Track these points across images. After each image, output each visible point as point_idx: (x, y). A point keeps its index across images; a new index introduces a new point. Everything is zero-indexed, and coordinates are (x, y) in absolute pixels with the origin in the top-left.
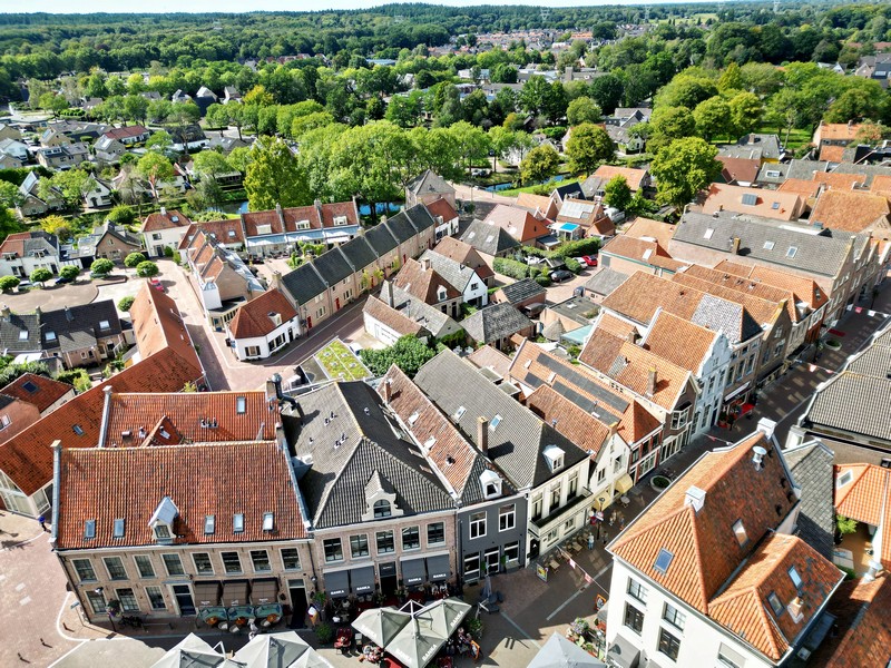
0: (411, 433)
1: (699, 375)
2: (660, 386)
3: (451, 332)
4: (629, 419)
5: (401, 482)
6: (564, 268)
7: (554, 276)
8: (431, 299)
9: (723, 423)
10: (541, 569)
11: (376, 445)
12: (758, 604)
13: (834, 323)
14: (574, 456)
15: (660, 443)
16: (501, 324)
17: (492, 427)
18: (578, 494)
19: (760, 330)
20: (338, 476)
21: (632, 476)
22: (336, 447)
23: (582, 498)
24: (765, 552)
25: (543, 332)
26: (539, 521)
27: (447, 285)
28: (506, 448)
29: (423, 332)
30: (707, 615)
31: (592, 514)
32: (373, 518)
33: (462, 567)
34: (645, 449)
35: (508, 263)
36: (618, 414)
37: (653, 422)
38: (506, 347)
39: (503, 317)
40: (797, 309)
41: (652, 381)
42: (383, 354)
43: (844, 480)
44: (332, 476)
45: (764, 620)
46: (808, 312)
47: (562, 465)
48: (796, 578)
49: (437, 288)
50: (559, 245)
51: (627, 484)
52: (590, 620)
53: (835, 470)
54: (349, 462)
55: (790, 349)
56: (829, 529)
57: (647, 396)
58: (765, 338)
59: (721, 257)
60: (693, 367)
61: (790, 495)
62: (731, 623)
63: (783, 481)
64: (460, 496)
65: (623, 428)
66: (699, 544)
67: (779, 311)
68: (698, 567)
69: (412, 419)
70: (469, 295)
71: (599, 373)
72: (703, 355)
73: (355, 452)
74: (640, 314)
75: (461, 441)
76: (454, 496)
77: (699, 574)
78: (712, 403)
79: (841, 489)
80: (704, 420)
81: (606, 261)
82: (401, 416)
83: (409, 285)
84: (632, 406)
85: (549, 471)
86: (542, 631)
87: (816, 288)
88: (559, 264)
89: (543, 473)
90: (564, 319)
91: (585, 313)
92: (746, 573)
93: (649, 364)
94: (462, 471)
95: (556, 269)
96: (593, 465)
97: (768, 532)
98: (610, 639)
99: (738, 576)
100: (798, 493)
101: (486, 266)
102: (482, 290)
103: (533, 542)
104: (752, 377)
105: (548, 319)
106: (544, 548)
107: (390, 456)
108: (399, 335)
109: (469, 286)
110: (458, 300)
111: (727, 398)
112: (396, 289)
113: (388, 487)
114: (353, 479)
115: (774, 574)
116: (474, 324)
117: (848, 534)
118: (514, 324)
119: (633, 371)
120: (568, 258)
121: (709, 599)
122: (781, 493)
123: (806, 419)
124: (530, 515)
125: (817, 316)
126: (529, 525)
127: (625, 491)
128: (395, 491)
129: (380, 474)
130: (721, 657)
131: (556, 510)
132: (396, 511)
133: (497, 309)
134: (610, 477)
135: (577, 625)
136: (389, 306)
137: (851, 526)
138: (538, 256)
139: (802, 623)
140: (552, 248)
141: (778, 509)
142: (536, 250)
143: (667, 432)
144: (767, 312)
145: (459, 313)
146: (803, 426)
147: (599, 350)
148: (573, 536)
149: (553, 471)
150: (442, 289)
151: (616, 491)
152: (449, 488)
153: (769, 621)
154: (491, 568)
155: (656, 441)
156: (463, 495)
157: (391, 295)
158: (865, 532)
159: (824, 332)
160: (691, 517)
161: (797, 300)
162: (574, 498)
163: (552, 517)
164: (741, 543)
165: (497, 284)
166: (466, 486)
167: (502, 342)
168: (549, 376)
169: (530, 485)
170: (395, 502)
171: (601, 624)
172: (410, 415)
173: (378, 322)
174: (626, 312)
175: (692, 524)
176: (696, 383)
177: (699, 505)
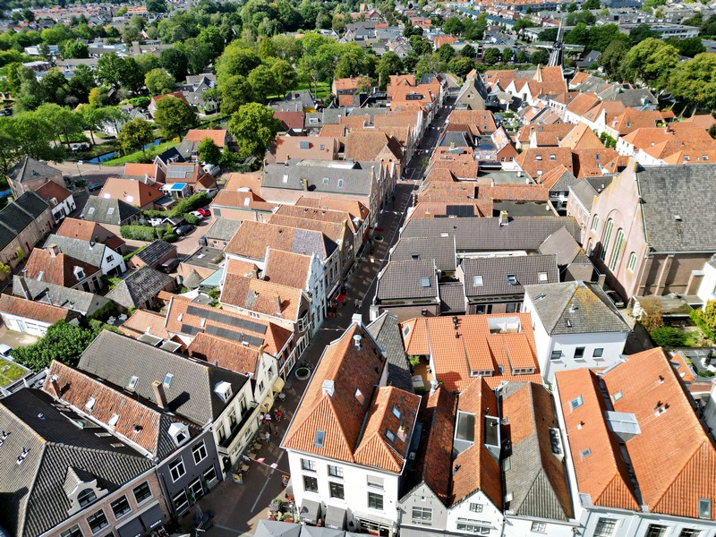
0: (92, 417)
1: (308, 289)
2: (284, 305)
3: (100, 307)
4: (269, 337)
5: (97, 466)
6: (185, 222)
7: (178, 231)
8: (70, 281)
9: (330, 314)
10: (236, 477)
11: (62, 445)
12: (381, 441)
13: (376, 225)
14: (238, 383)
15: (295, 345)
16: (145, 286)
17: (166, 385)
18: (248, 408)
19: (337, 245)
20: (30, 489)
21: (282, 377)
22: (19, 463)
23: (252, 409)
24: (376, 403)
25: (184, 283)
26: (225, 442)
27: (81, 264)
28: (184, 398)
29: (71, 315)
30: (355, 462)
31: (262, 417)
32: (80, 508)
33: (172, 506)
34: (286, 354)
35: (134, 229)
36: (261, 336)
37: (286, 333)
38: (155, 306)
39: (145, 281)
40: (353, 223)
41: (278, 304)
42: (36, 349)
43: (406, 333)
44: (24, 491)
45: (387, 450)
46: (360, 223)
47: (231, 394)
48: (397, 413)
49: (72, 269)
50: (174, 204)
51: (281, 384)
52: (281, 497)
53: (400, 327)
54: (39, 471)
55: (356, 251)
56: (406, 368)
57: (277, 316)
58: (340, 249)
59: (298, 194)
60: (302, 286)
61: (381, 357)
62: (369, 461)
63: (374, 350)
64: (155, 454)
65: (267, 345)
66: (339, 418)
67: (344, 228)
68: (341, 434)
69: (89, 405)
70: (106, 267)
71: (239, 308)
72: (306, 274)
73: (43, 460)
74: (255, 253)
75: (143, 409)
76: (150, 456)
77: (343, 438)
78: (320, 303)
79: (406, 338)
80: (318, 317)
81: (218, 212)
82: (78, 406)
83: (42, 273)
84: (269, 328)
85: (223, 402)
86: (249, 523)
87: (360, 205)
88: (179, 221)
89: (219, 405)
90: (198, 269)
91: (214, 260)
92: (370, 422)
93: (273, 291)
94: (151, 432)
95: (178, 226)
96: (253, 383)
97: (375, 387)
98: (299, 504)
99: (365, 427)
100: (385, 354)
101: (115, 237)
102: (118, 260)
103: (224, 459)
104: (340, 277)
105: (185, 272)
106: (234, 459)
107: (80, 449)
108: (48, 325)
109: (105, 260)
110: (97, 275)
111: (328, 297)
112: (29, 282)
113: (85, 476)
114: (48, 484)
115: (385, 417)
116: (120, 293)
117: (416, 365)
118: (157, 283)
119: (263, 299)
120: (186, 214)
121: (353, 452)
122: (376, 359)
123: (377, 299)
124: (217, 440)
125: (366, 223)
126: (218, 449)
127: (280, 390)
128: (94, 477)
129: (75, 469)
130: (369, 484)
131: (236, 428)
132: (99, 493)
133: (138, 275)
134: (268, 386)
135: (274, 505)
136: (27, 300)
137: (417, 360)
138: (159, 217)
139: (407, 439)
140: (170, 208)
141: (376, 369)
142: (157, 212)
143: (297, 337)
144: (337, 230)
145: (102, 287)
146: (376, 304)
147: (233, 291)
148: (252, 439)
149: (226, 401)
150: (77, 269)
151: (274, 393)
152: (144, 451)
153: (389, 449)
154: (196, 495)
155: (292, 345)
156: (158, 452)
157: (26, 288)
158: (424, 360)
159: (372, 232)
160: (329, 402)
161: (352, 217)
162: (247, 413)
163: (234, 434)
164: (362, 403)
165: (130, 250)
166: (159, 444)
167: (151, 302)
168: (201, 323)
169: (210, 420)
170: (97, 487)
171: (290, 497)
172: (86, 402)
173: (20, 318)
174: (245, 254)
175: (331, 406)
176: (307, 295)
177: (331, 392)
